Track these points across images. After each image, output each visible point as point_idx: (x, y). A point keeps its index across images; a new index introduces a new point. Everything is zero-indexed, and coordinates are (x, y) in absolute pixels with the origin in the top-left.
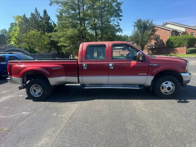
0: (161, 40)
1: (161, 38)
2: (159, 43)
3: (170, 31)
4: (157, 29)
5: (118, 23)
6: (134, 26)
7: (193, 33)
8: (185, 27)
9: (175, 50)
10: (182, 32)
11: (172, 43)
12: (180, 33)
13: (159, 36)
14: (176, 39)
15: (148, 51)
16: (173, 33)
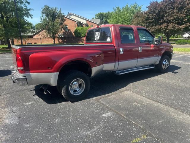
0: (69, 30)
1: (69, 28)
2: (67, 33)
3: (76, 22)
4: (66, 19)
5: (25, 6)
6: (42, 12)
7: (92, 25)
8: (87, 20)
9: (82, 40)
10: (85, 24)
11: (79, 33)
12: (84, 24)
13: (67, 26)
14: (82, 30)
15: (58, 40)
16: (79, 24)
